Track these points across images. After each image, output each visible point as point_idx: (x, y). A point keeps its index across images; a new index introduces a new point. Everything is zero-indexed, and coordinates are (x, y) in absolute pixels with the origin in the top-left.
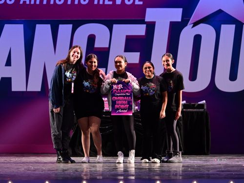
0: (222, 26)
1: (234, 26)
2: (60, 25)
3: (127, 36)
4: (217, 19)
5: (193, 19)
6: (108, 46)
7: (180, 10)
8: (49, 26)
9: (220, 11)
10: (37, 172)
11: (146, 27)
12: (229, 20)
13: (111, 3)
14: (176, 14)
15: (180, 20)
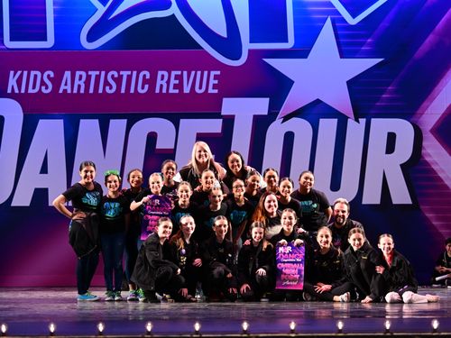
0: (321, 120)
1: (336, 120)
2: (112, 121)
3: (198, 134)
4: (314, 111)
5: (283, 111)
6: (173, 147)
7: (266, 101)
8: (97, 121)
9: (318, 102)
10: (83, 311)
11: (223, 122)
12: (330, 112)
13: (177, 91)
14: (261, 106)
15: (266, 113)
